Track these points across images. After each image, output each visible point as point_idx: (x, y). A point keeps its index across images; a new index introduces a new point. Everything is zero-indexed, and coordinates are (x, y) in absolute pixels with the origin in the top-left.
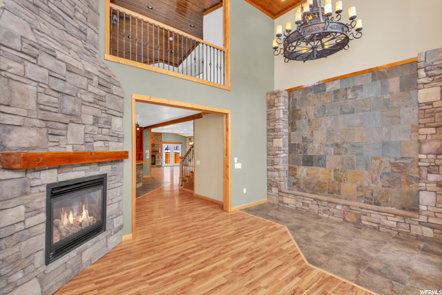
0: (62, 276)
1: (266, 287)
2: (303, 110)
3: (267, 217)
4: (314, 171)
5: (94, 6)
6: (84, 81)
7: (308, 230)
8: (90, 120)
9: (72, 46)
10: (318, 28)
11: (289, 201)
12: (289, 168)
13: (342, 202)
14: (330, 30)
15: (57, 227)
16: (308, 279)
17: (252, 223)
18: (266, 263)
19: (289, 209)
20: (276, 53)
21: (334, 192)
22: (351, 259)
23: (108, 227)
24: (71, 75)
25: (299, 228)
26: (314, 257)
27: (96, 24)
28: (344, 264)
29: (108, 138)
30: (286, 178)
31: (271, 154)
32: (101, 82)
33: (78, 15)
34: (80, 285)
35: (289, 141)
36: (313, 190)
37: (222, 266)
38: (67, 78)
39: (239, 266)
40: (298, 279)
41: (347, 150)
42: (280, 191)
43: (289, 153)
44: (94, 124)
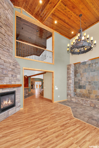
0: (4, 117)
1: (59, 122)
2: (79, 70)
3: (65, 104)
4: (82, 90)
5: (12, 42)
6: (8, 65)
7: (77, 108)
8: (10, 75)
9: (5, 55)
10: (80, 44)
11: (74, 100)
12: (74, 89)
13: (90, 100)
14: (84, 45)
15: (2, 104)
16: (72, 121)
17: (60, 106)
18: (61, 116)
19: (73, 102)
20: (68, 52)
21: (88, 97)
22: (88, 116)
23: (16, 105)
24: (5, 63)
25: (74, 108)
26: (76, 116)
27: (12, 47)
28: (85, 118)
29: (16, 80)
30: (73, 93)
31: (68, 85)
32: (14, 64)
33: (7, 45)
34: (8, 120)
35: (74, 81)
36: (81, 96)
37: (47, 117)
38: (4, 64)
39: (53, 117)
40: (69, 120)
41: (92, 84)
42: (71, 97)
43: (74, 84)
44: (12, 77)
